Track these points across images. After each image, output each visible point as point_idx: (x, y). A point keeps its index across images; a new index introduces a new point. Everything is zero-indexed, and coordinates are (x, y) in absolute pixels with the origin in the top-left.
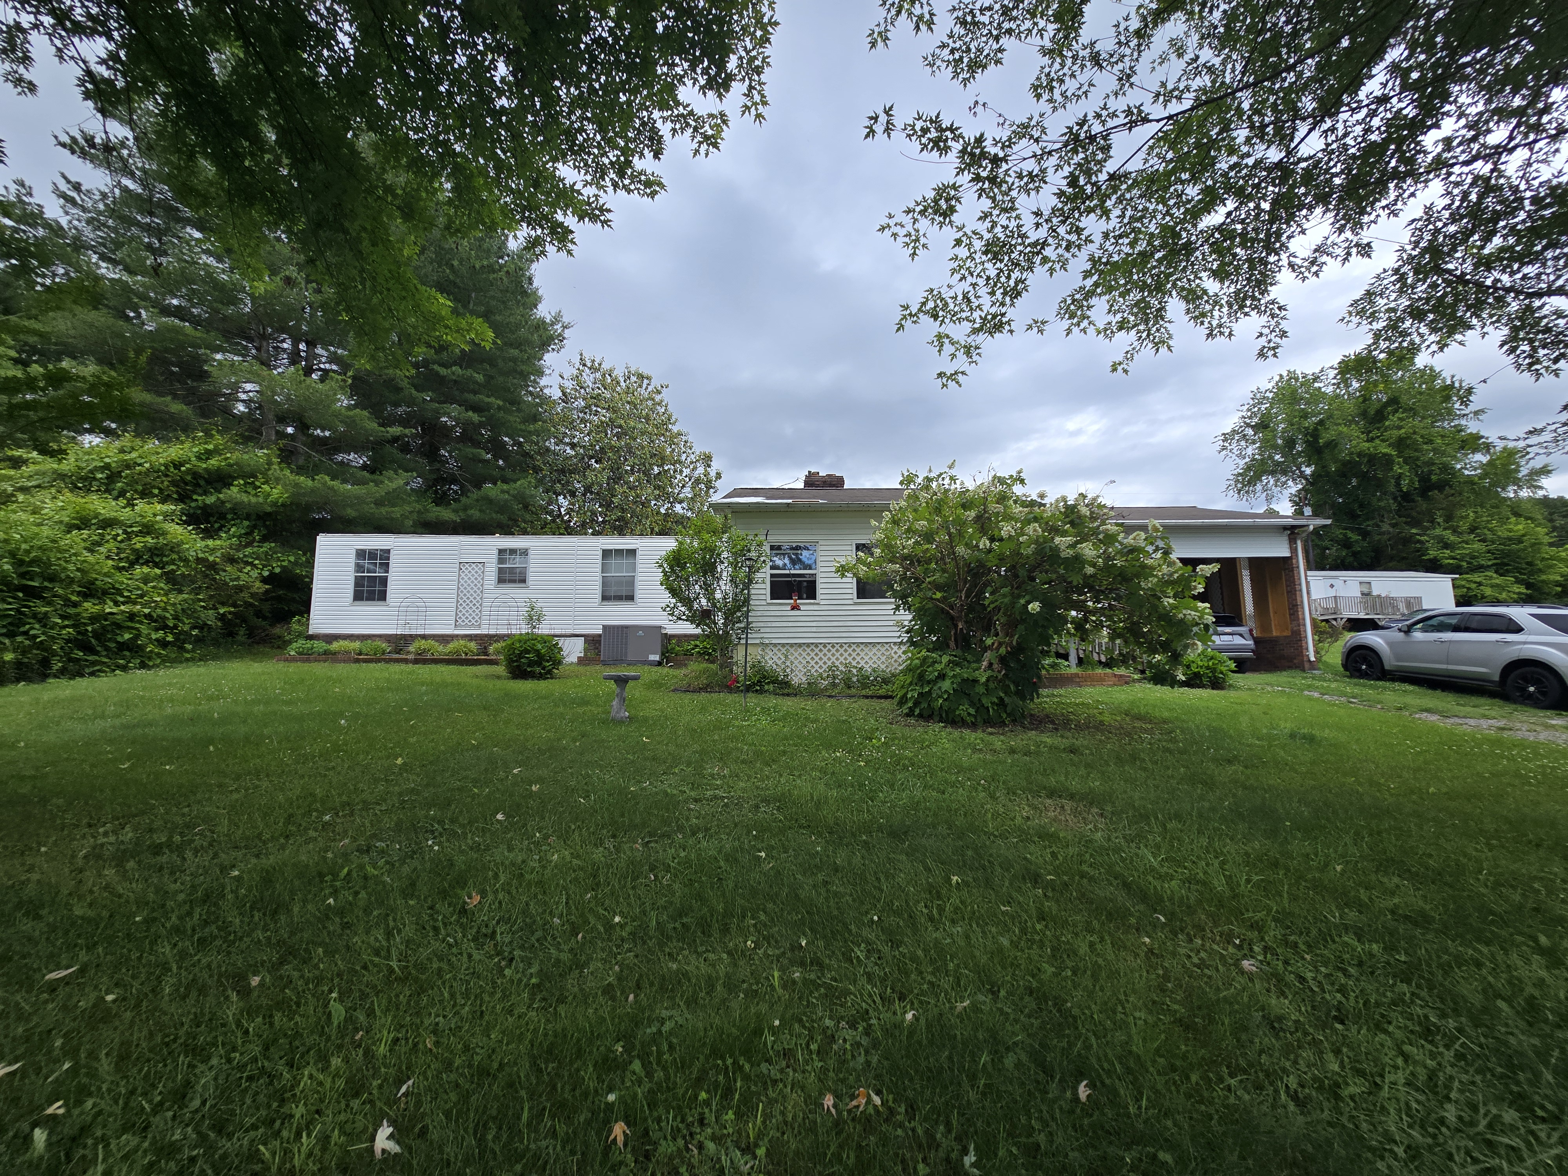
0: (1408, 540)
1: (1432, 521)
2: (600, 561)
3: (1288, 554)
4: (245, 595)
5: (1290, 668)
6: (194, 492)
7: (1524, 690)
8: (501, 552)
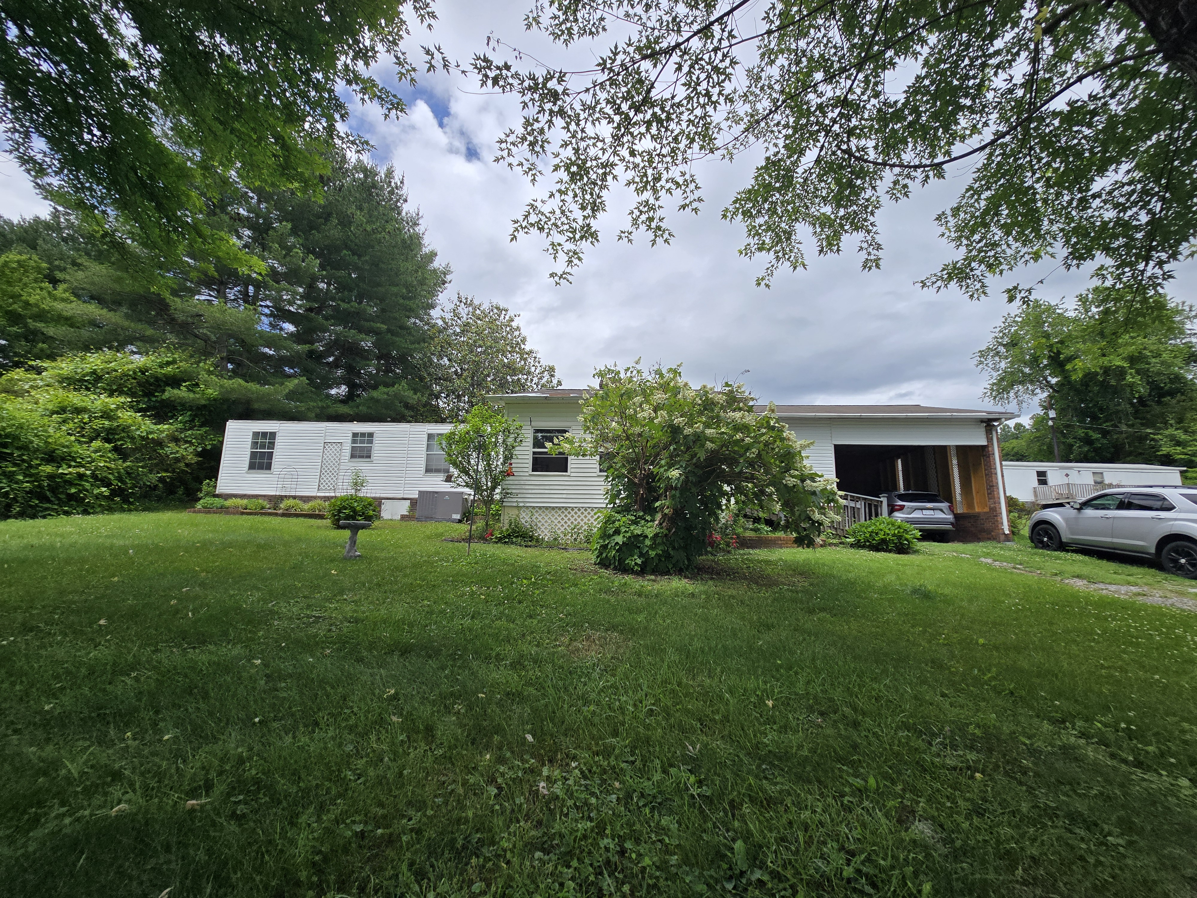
0: (1142, 438)
1: (1166, 423)
2: (425, 443)
3: (985, 443)
4: (182, 465)
5: (989, 539)
6: (156, 391)
7: (1176, 561)
8: (355, 435)
